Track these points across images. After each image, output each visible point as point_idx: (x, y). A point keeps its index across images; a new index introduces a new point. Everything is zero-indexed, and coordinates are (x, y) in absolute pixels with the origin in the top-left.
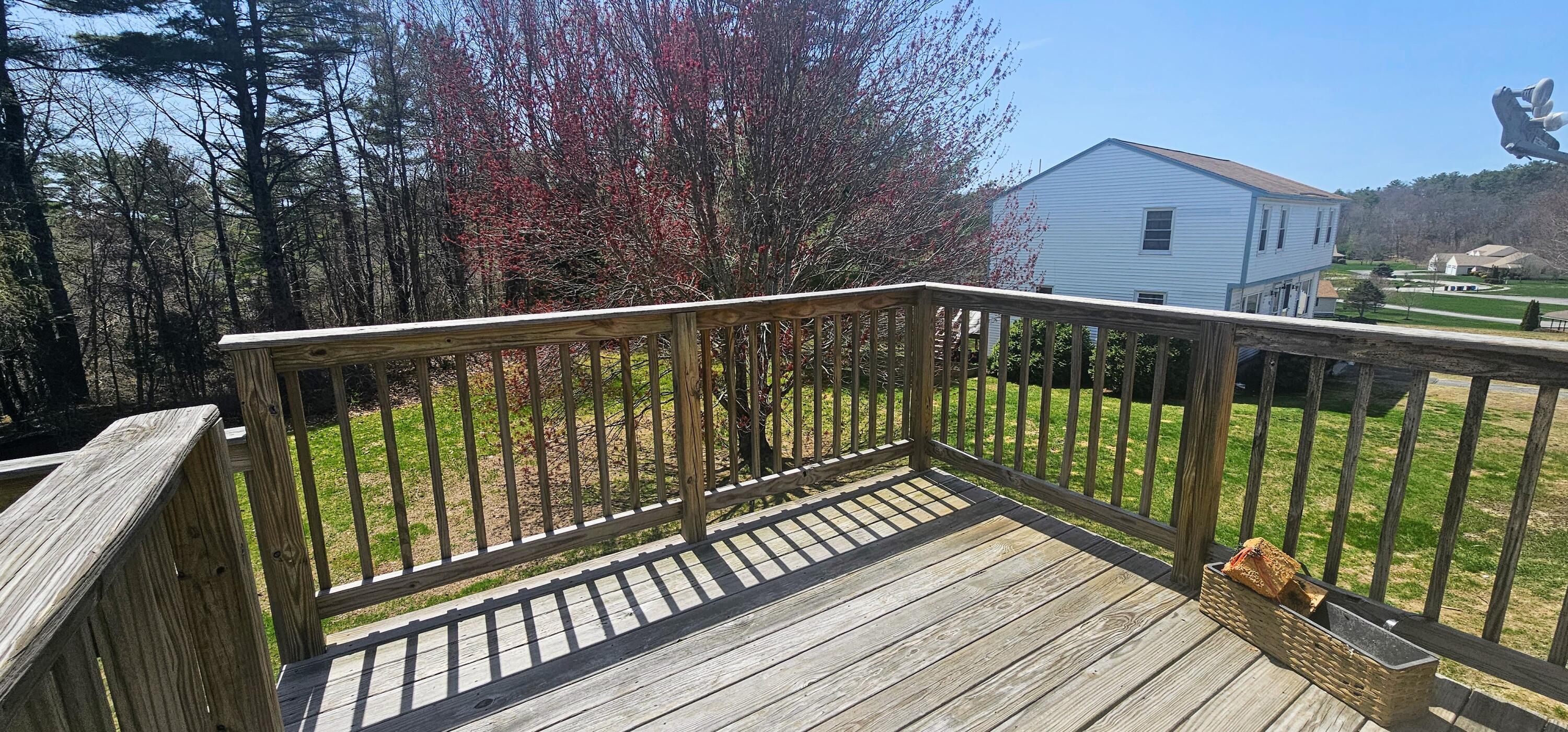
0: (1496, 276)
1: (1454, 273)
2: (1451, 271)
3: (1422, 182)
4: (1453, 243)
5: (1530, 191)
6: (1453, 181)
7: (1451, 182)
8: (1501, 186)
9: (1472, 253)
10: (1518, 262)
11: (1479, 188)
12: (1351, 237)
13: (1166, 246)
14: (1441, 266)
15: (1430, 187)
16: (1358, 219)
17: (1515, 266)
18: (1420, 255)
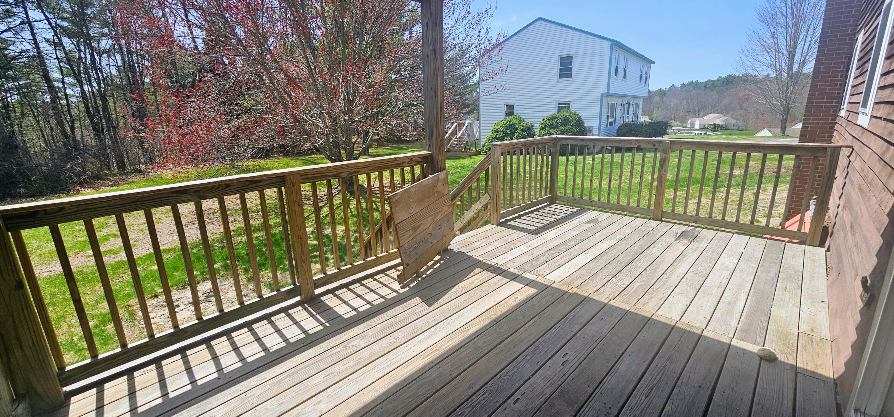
0: (715, 128)
1: (698, 128)
2: (697, 127)
3: (683, 85)
4: (697, 114)
5: (727, 89)
6: (697, 85)
7: (695, 85)
8: (716, 87)
9: (705, 118)
10: (724, 121)
11: (707, 88)
12: (654, 112)
13: (570, 75)
14: (693, 124)
15: (687, 88)
16: (657, 103)
17: (723, 123)
18: (683, 121)
